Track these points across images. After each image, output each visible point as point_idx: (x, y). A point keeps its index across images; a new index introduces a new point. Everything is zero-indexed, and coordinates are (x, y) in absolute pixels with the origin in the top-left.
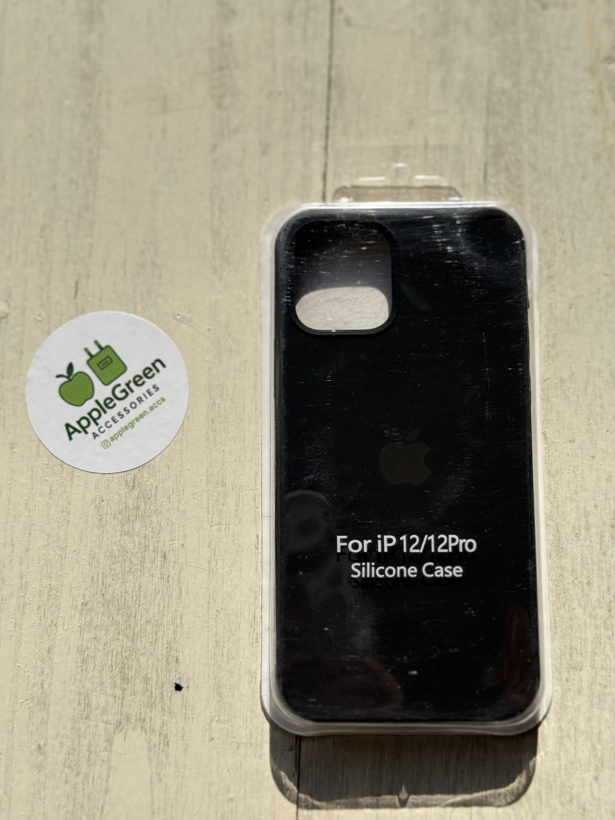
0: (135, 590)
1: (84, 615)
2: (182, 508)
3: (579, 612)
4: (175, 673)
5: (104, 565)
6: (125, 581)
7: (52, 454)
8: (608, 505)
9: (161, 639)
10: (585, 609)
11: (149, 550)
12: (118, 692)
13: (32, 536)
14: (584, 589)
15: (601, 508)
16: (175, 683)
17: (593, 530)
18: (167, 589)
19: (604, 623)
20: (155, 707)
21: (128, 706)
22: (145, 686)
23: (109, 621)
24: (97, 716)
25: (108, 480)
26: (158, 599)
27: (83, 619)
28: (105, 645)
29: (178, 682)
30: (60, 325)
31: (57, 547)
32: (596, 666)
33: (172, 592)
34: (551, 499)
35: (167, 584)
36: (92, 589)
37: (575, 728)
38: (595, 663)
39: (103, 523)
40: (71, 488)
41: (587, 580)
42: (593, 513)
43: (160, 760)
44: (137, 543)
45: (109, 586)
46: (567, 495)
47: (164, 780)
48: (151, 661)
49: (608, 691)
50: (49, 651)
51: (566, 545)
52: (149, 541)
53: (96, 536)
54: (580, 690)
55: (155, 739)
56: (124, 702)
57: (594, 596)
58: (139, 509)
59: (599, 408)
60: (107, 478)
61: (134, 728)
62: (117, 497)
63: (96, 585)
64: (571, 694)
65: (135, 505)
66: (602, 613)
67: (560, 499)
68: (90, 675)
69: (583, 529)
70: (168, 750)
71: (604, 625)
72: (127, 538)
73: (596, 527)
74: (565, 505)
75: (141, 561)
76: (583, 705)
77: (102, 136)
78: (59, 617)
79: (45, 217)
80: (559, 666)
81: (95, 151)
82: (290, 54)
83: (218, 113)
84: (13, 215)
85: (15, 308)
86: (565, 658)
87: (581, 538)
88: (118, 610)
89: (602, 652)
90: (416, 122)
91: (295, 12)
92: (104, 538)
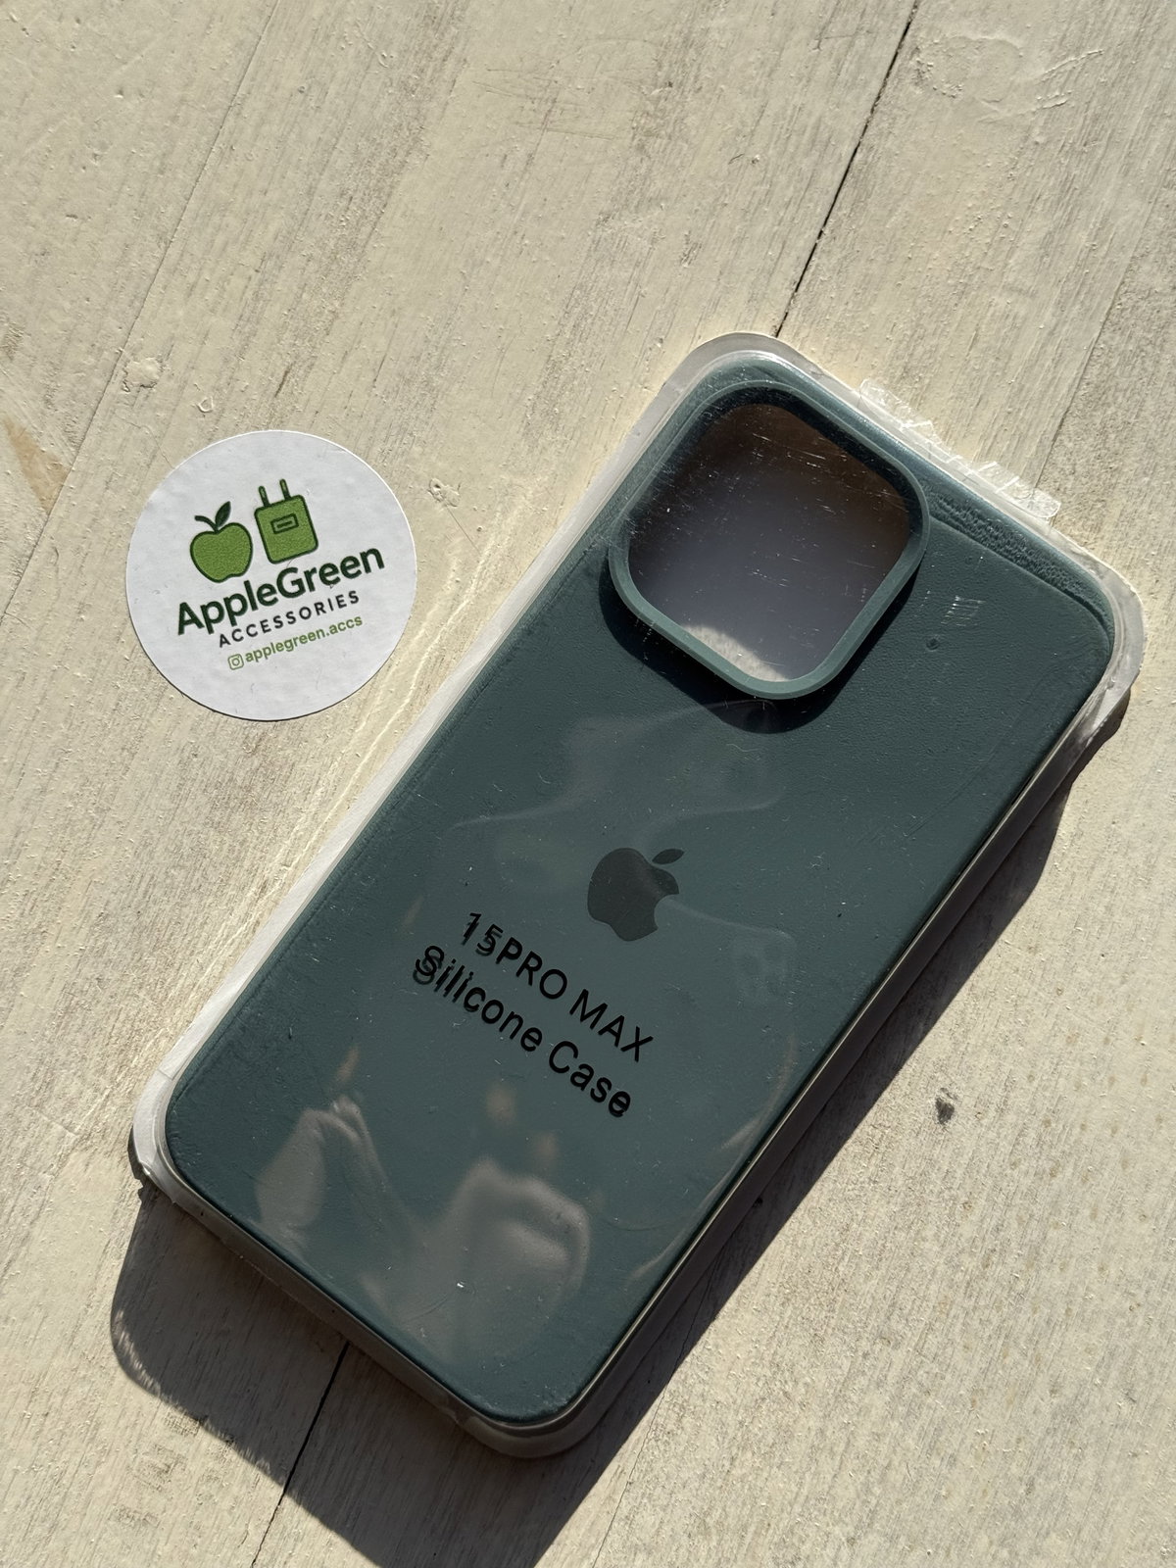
0: (193, 924)
1: (97, 934)
3: (931, 1247)
5: (158, 864)
6: (183, 903)
7: (141, 645)
8: (1053, 1084)
10: (943, 1246)
11: (241, 866)
12: (104, 1083)
13: (58, 771)
14: (956, 1212)
15: (1040, 1085)
17: (1010, 1118)
19: (968, 1283)
23: (132, 959)
24: (56, 1110)
25: (218, 724)
27: (92, 941)
30: (235, 433)
31: (94, 804)
32: (924, 1352)
36: (125, 895)
37: (848, 1443)
38: (926, 1346)
39: (182, 793)
40: (152, 715)
41: (967, 1199)
42: (1022, 1088)
44: (226, 847)
45: (155, 902)
46: (988, 1040)
49: (930, 1400)
50: (17, 972)
52: (247, 851)
53: (163, 810)
54: (881, 1381)
56: (109, 1103)
57: (967, 1230)
58: (249, 791)
59: (1104, 909)
60: (217, 720)
61: (108, 1154)
62: (221, 758)
63: (132, 893)
64: (863, 1381)
65: (247, 783)
66: (970, 1263)
67: (973, 1042)
68: (69, 1038)
69: (993, 1108)
71: (967, 1287)
72: (212, 833)
73: (1018, 1114)
74: (978, 1056)
75: (222, 881)
76: (877, 1409)
77: (423, 131)
78: (53, 921)
79: (276, 239)
80: (861, 1327)
81: (401, 153)
82: (797, 100)
83: (634, 161)
84: (224, 216)
85: (170, 377)
86: (877, 1317)
87: (982, 1122)
88: (155, 948)
89: (945, 1331)
90: (973, 293)
91: (833, 30)
92: (176, 818)
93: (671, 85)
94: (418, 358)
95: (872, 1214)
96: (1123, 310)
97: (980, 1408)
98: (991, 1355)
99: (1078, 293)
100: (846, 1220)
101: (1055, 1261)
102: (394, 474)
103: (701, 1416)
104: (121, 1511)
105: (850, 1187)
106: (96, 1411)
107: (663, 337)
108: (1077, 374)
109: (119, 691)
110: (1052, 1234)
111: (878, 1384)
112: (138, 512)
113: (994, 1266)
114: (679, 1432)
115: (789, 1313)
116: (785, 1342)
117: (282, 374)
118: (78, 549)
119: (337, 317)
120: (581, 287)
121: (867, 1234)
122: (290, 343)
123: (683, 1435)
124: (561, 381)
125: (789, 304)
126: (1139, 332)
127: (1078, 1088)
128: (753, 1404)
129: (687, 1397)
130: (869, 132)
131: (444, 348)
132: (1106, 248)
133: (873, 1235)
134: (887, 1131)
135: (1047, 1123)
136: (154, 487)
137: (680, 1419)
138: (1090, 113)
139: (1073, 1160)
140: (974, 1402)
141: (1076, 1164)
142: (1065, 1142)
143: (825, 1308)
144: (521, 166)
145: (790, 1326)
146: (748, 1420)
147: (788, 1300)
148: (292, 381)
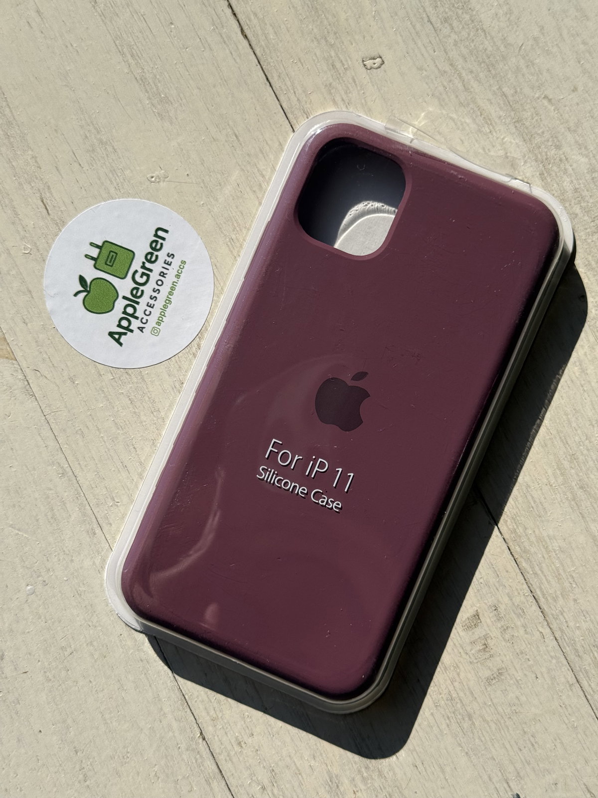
102: (130, 191)
104: (487, 680)
107: (171, 21)
112: (50, 319)
117: (41, 204)
118: (44, 360)
122: (30, 188)
124: (151, 84)
131: (92, 122)
136: (44, 303)
148: (48, 202)
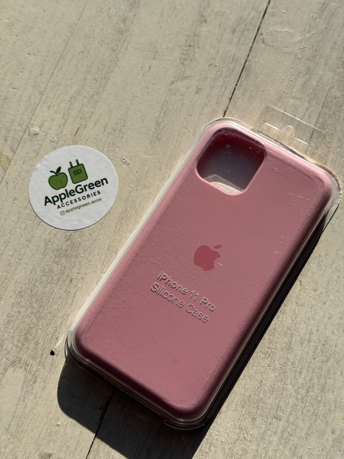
0: (49, 293)
1: (18, 298)
2: (89, 258)
3: (289, 387)
4: (53, 344)
5: (38, 275)
6: (46, 287)
7: (33, 209)
8: (325, 332)
9: (53, 324)
10: (293, 386)
11: (64, 275)
12: (20, 345)
13: (7, 248)
14: (297, 375)
15: (320, 333)
16: (52, 350)
17: (312, 344)
18: (66, 298)
19: (302, 398)
20: (36, 360)
21: (22, 354)
22: (35, 346)
23: (29, 305)
24: (4, 354)
25: (57, 232)
26: (59, 302)
27: (16, 300)
28: (22, 317)
29: (53, 350)
30: (62, 147)
31: (18, 258)
33: (68, 301)
34: (293, 318)
35: (67, 296)
36: (27, 285)
38: (290, 420)
39: (45, 253)
40: (36, 230)
41: (300, 371)
42: (315, 334)
43: (28, 390)
44: (59, 269)
45: (37, 287)
47: (26, 401)
48: (43, 334)
49: (292, 438)
51: (294, 347)
52: (66, 270)
53: (40, 259)
54: (276, 432)
55: (30, 377)
56: (21, 351)
57: (301, 381)
58: (67, 252)
59: (336, 277)
61: (21, 368)
62: (58, 242)
63: (29, 284)
64: (270, 432)
65: (66, 249)
66: (302, 392)
67: (298, 320)
68: (9, 331)
69: (306, 341)
70: (35, 385)
71: (302, 400)
72: (55, 265)
73: (314, 343)
74: (300, 325)
75: (58, 279)
76: (275, 441)
77: (118, 62)
78: (4, 294)
79: (75, 92)
80: (268, 414)
81: (112, 68)
82: (228, 49)
83: (181, 67)
84: (59, 87)
85: (43, 132)
86: (273, 411)
87: (303, 345)
88: (36, 301)
89: (296, 415)
90: (283, 99)
91: (237, 30)
92: (43, 261)
93: (190, 46)
94: (118, 124)
95: (269, 377)
96: (328, 102)
97: (309, 440)
98: (311, 422)
99: (314, 98)
100: (261, 379)
101: (330, 390)
102: (111, 157)
103: (217, 446)
105: (262, 368)
106: (16, 453)
107: (191, 115)
108: (316, 120)
109: (26, 223)
110: (328, 381)
111: (275, 433)
112: (33, 170)
113: (310, 393)
114: (210, 452)
115: (244, 411)
116: (243, 421)
117: (76, 129)
118: (14, 182)
119: (93, 113)
120: (166, 102)
121: (268, 383)
122: (79, 121)
123: (211, 453)
124: (161, 128)
125: (228, 104)
126: (333, 108)
127: (333, 333)
128: (234, 442)
129: (212, 440)
130: (249, 57)
131: (125, 120)
132: (321, 85)
133: (270, 383)
134: (272, 350)
135: (324, 345)
136: (37, 163)
137: (210, 448)
138: (314, 49)
139: (333, 357)
140: (307, 438)
141: (334, 358)
142: (330, 351)
143: (256, 408)
144: (147, 69)
145: (245, 415)
146: (232, 447)
147: (244, 406)
148: (80, 132)
